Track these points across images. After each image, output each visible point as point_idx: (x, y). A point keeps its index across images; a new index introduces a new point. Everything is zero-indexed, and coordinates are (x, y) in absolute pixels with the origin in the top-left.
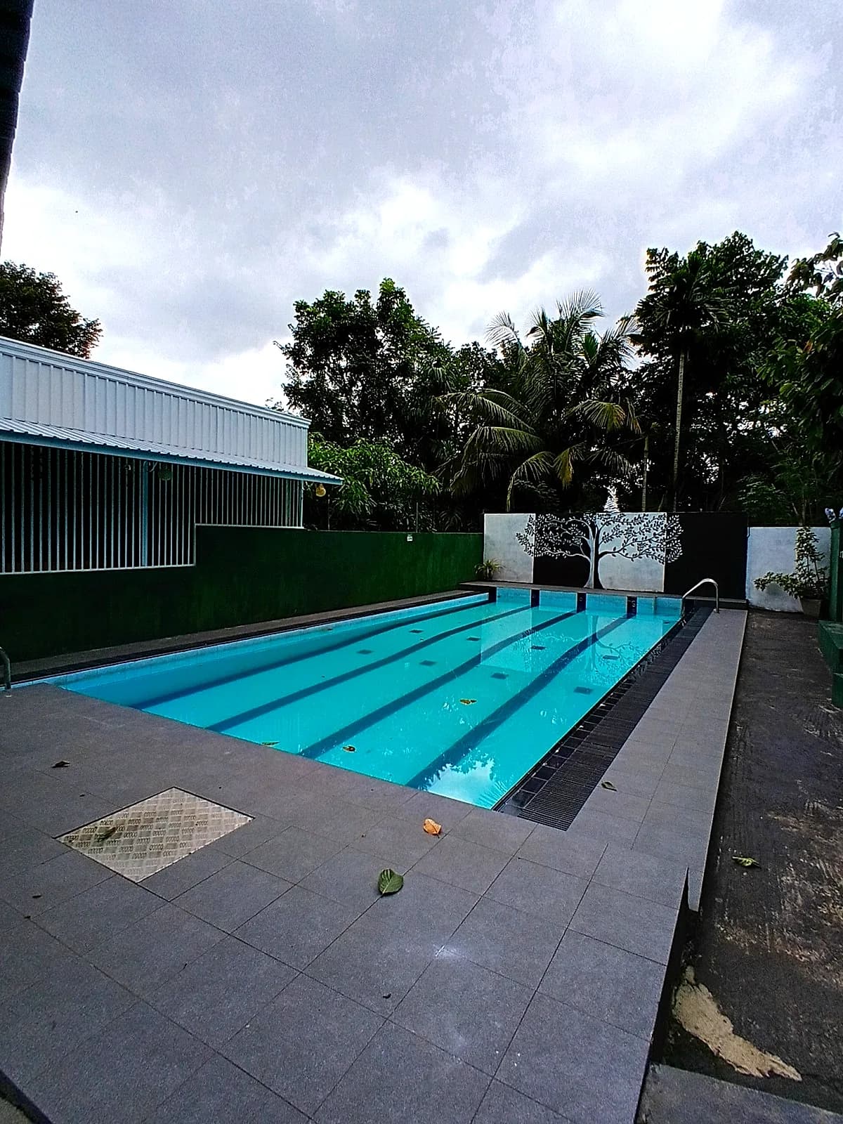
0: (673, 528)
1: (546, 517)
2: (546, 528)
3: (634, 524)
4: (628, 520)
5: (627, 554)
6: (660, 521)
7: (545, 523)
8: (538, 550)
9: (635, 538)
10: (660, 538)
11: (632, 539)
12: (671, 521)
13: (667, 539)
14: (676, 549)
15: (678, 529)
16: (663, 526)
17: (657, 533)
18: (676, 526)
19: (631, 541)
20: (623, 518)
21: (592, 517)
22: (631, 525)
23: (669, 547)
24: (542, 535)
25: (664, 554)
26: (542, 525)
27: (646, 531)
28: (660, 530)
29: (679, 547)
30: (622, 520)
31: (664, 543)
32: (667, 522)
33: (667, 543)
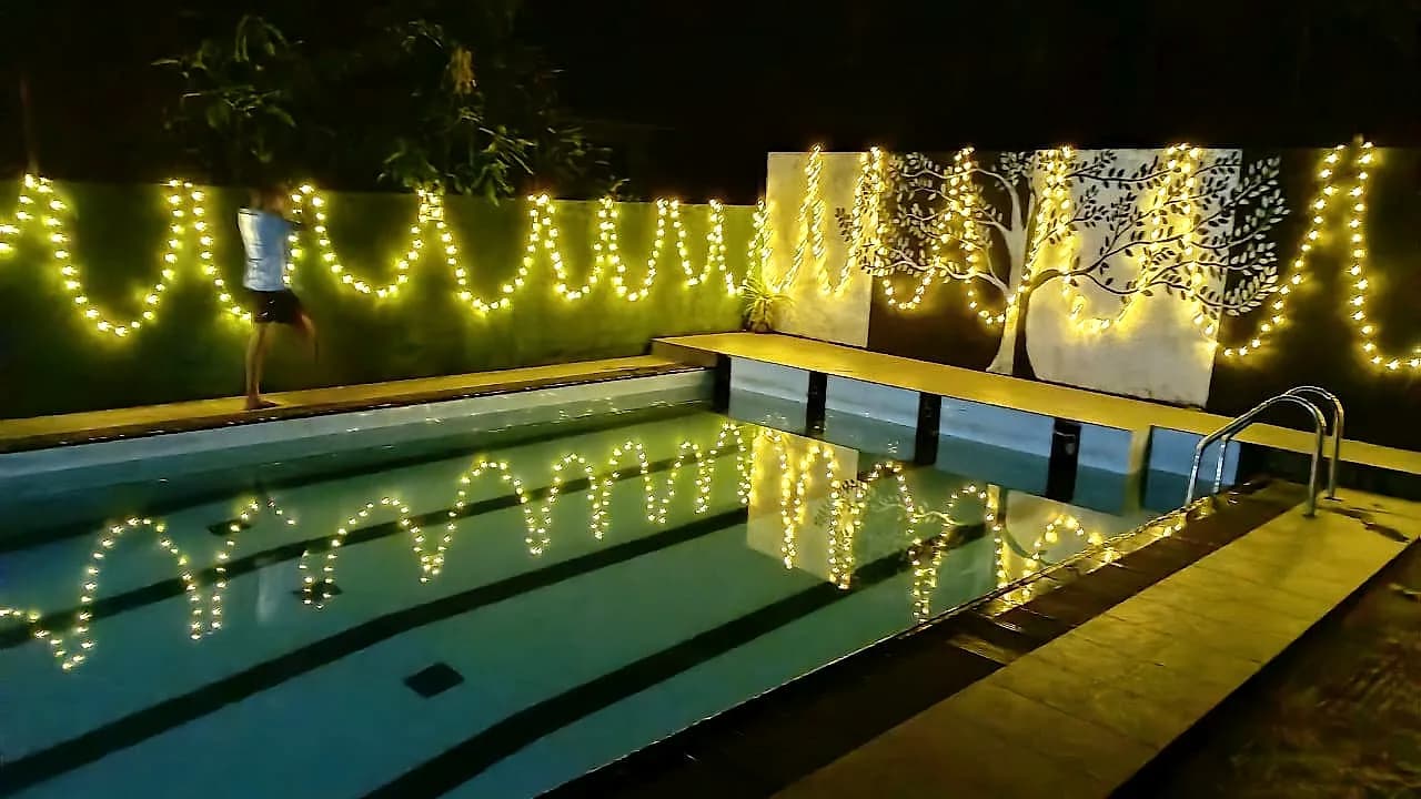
0: (1256, 202)
1: (907, 162)
2: (906, 195)
3: (1140, 187)
4: (1121, 173)
5: (1109, 281)
6: (1219, 177)
7: (906, 180)
8: (882, 258)
9: (1139, 230)
10: (1216, 232)
11: (1130, 231)
12: (1252, 178)
13: (1235, 239)
14: (1257, 273)
15: (1274, 206)
16: (1226, 193)
17: (1206, 215)
18: (1269, 193)
19: (1124, 240)
20: (1109, 167)
21: (1023, 162)
22: (1128, 187)
23: (1239, 264)
24: (894, 212)
25: (1218, 286)
26: (897, 187)
27: (1174, 209)
28: (1215, 207)
29: (1270, 265)
30: (1104, 175)
31: (1225, 252)
32: (1241, 181)
33: (1235, 252)
